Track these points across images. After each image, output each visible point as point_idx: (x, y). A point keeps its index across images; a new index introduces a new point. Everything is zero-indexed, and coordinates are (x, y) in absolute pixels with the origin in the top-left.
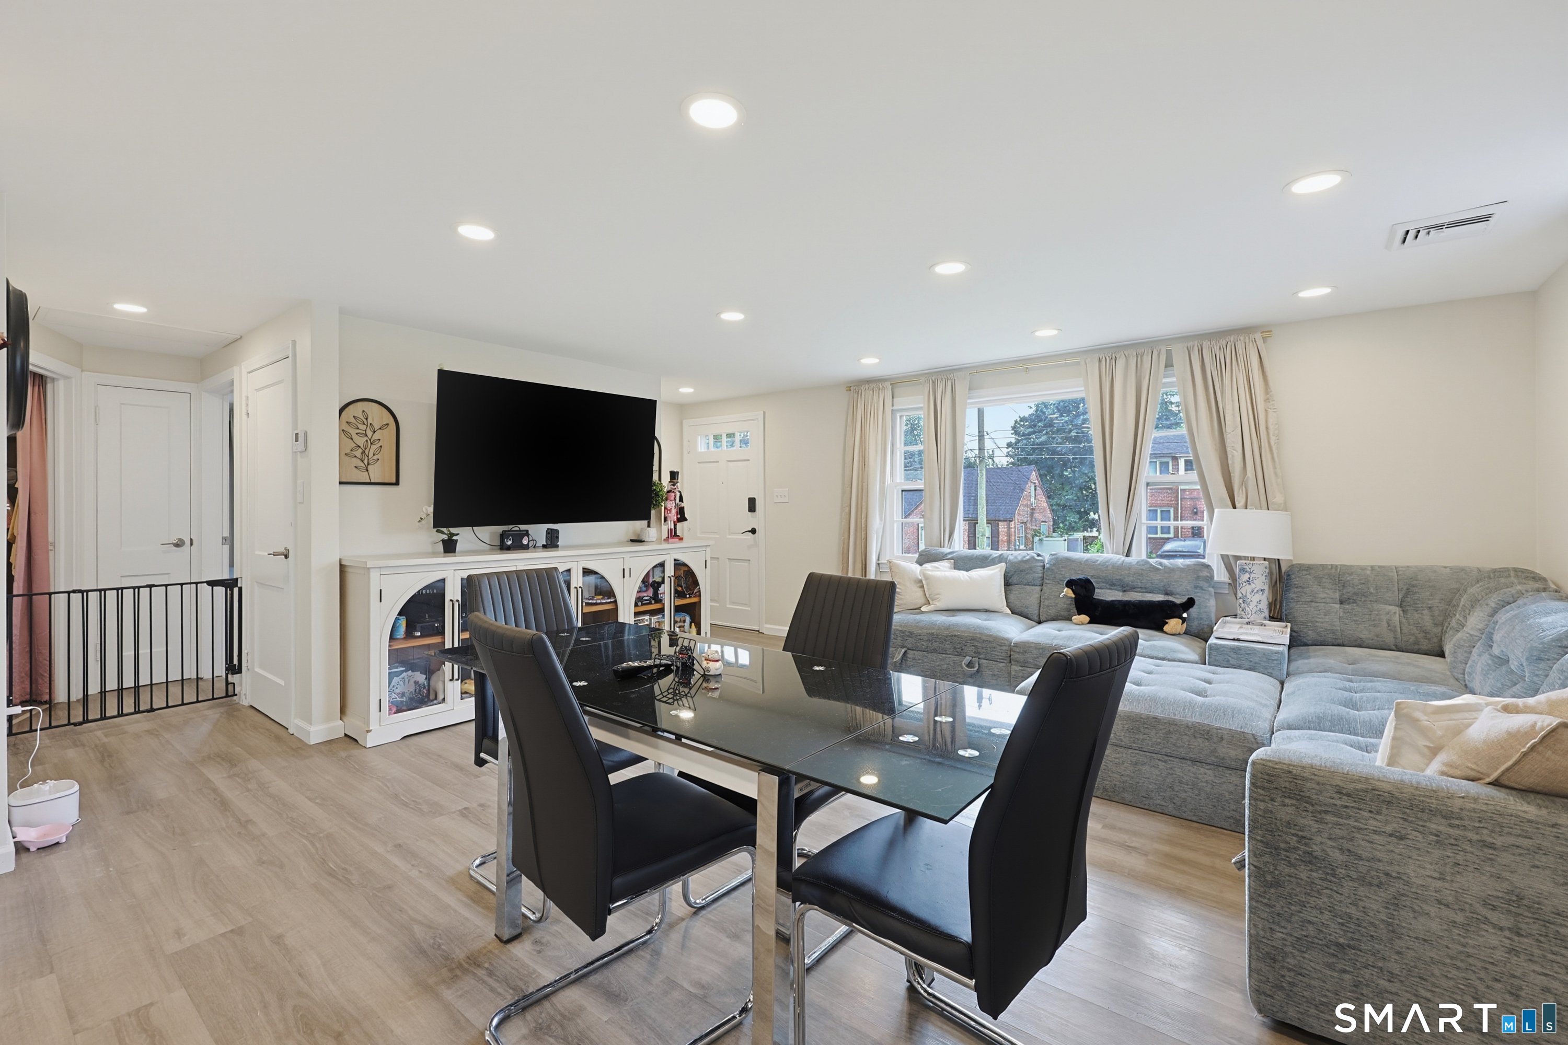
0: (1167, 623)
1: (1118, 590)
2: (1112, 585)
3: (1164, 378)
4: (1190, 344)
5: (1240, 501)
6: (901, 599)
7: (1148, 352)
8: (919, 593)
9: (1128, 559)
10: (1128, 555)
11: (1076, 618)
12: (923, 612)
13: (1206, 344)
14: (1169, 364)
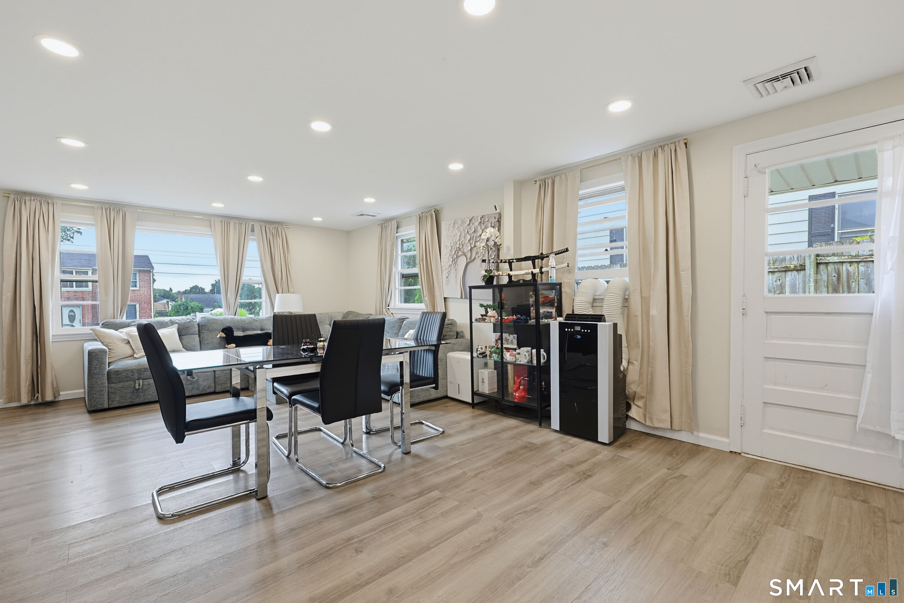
0: (269, 341)
1: (240, 331)
2: (238, 329)
3: (251, 236)
4: (261, 224)
5: (280, 291)
6: (115, 353)
7: (244, 223)
8: (127, 347)
9: (236, 317)
10: (235, 315)
11: (229, 346)
12: (136, 358)
13: (267, 226)
14: (253, 230)
